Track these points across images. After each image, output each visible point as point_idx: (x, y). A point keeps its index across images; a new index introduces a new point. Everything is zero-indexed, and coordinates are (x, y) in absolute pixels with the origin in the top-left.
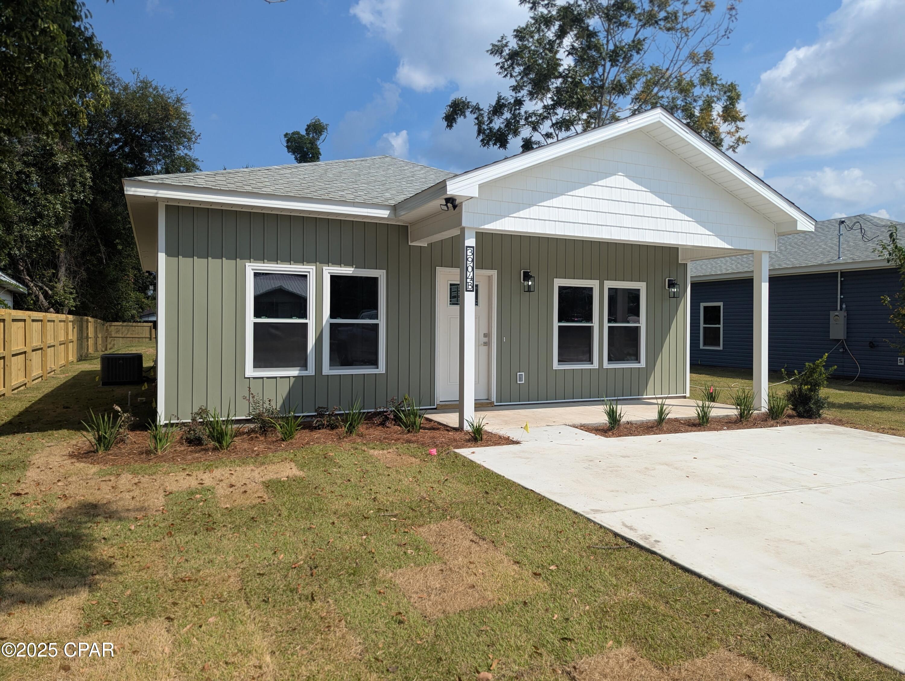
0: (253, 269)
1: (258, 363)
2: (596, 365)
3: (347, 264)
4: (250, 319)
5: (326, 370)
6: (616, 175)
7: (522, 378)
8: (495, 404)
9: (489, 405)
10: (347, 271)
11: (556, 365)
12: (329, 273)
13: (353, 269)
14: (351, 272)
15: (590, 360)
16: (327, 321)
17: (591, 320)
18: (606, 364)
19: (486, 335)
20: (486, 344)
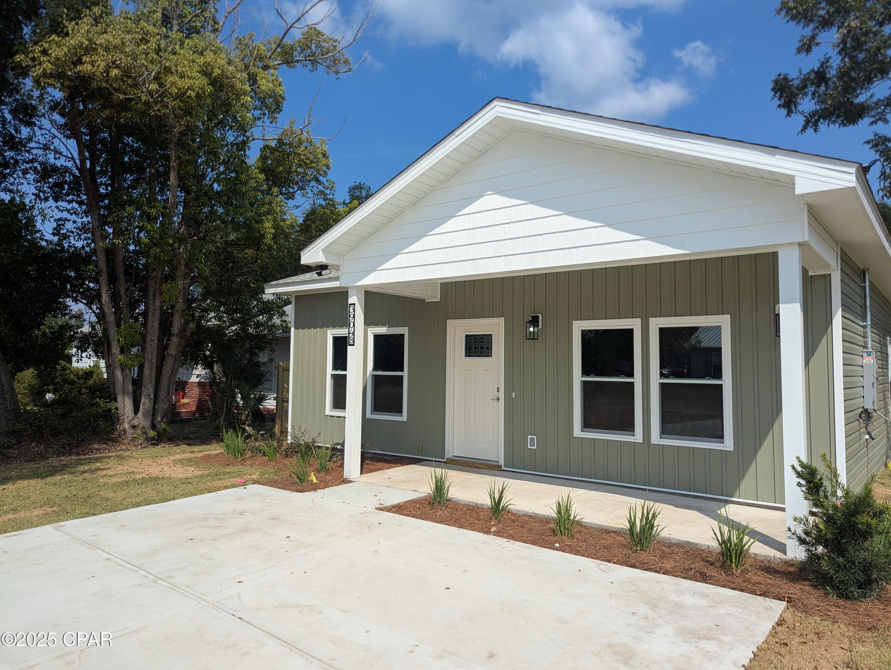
0: (332, 334)
2: (638, 436)
3: (383, 325)
4: (330, 371)
5: (369, 414)
6: (484, 196)
7: (534, 441)
8: (503, 468)
9: (497, 469)
10: (382, 330)
11: (577, 431)
12: (372, 333)
13: (386, 329)
14: (385, 331)
15: (630, 430)
16: (370, 373)
17: (631, 374)
18: (655, 438)
19: (498, 389)
20: (498, 399)
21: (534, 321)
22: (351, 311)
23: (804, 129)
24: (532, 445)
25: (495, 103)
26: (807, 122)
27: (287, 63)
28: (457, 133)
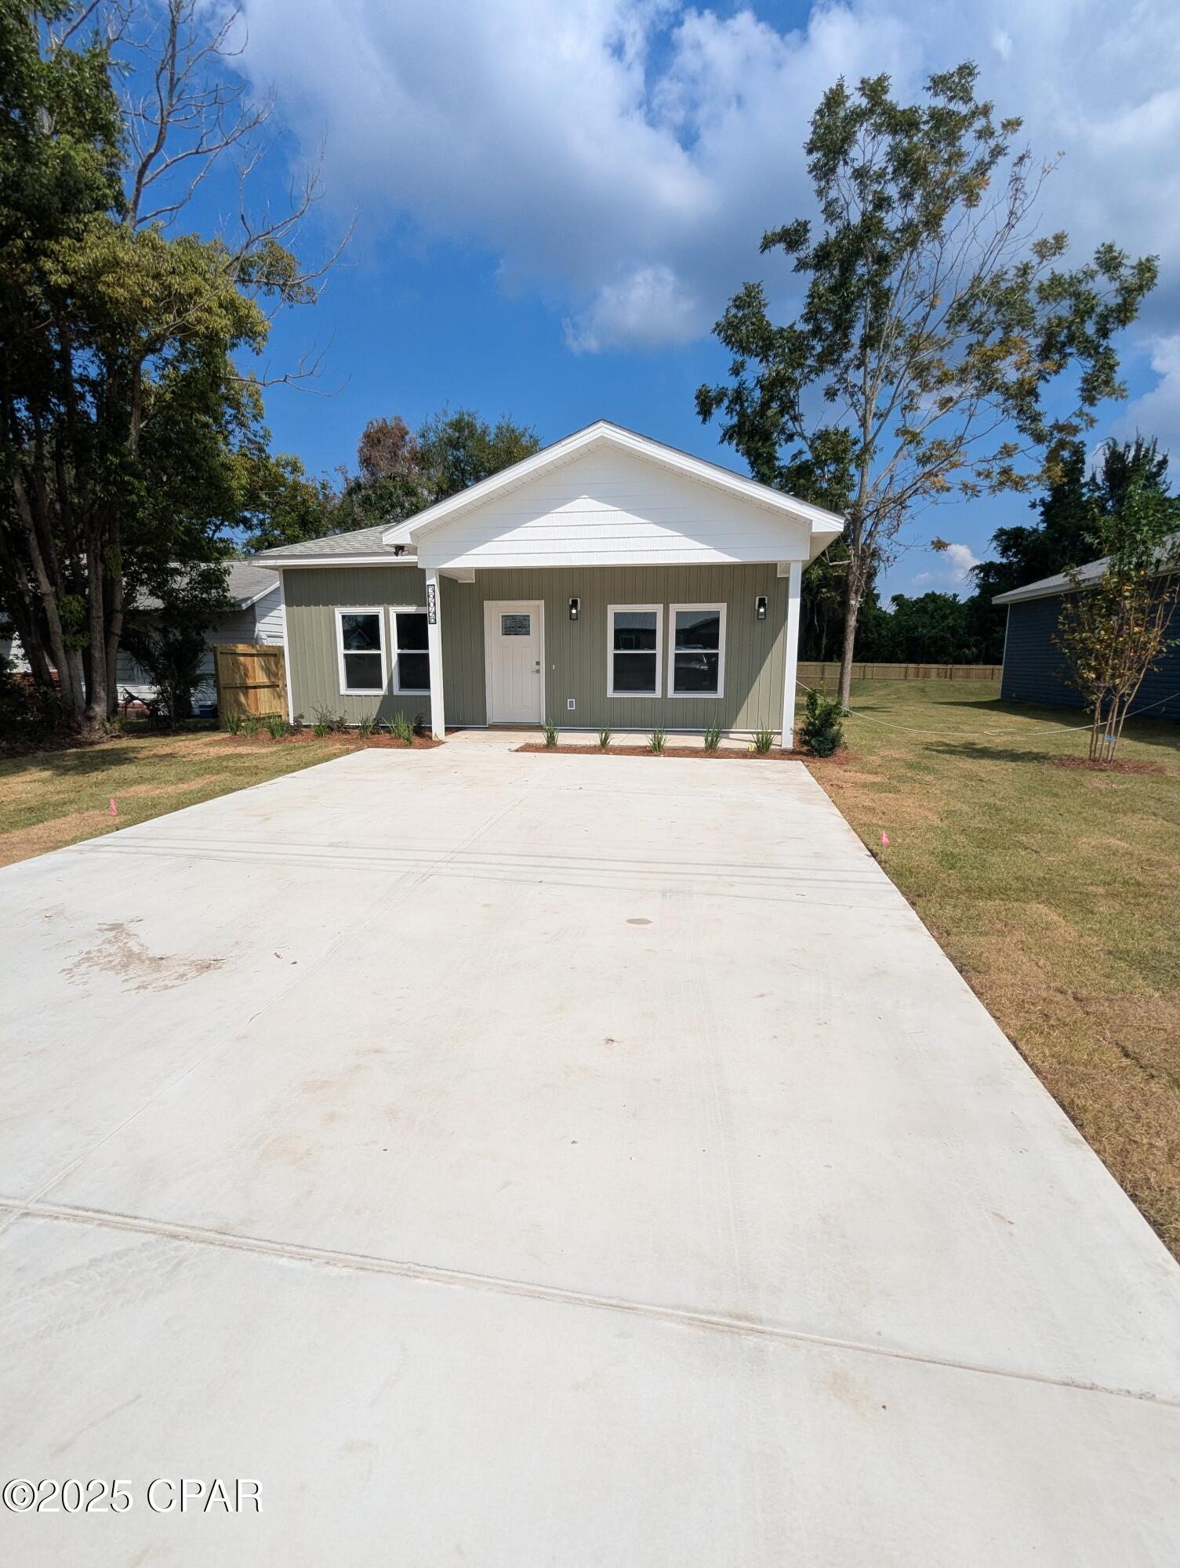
0: (339, 613)
1: (351, 684)
2: (658, 694)
3: (408, 604)
4: (341, 651)
5: (396, 691)
7: (571, 705)
10: (408, 609)
11: (610, 693)
12: (394, 612)
13: (411, 608)
14: (411, 610)
15: (651, 686)
16: (395, 651)
17: (653, 647)
18: (671, 693)
19: (538, 663)
20: (538, 671)
21: (574, 604)
22: (430, 591)
23: (722, 442)
24: (571, 706)
25: (601, 424)
26: (725, 435)
27: (243, 281)
28: (563, 443)
